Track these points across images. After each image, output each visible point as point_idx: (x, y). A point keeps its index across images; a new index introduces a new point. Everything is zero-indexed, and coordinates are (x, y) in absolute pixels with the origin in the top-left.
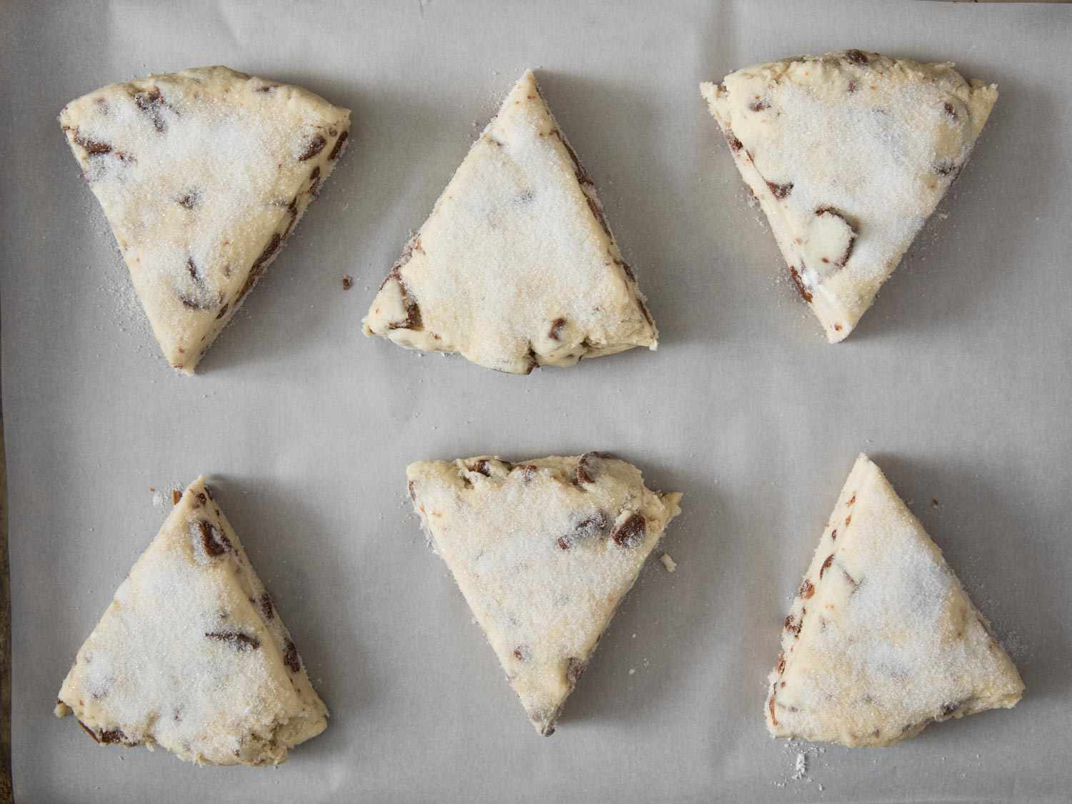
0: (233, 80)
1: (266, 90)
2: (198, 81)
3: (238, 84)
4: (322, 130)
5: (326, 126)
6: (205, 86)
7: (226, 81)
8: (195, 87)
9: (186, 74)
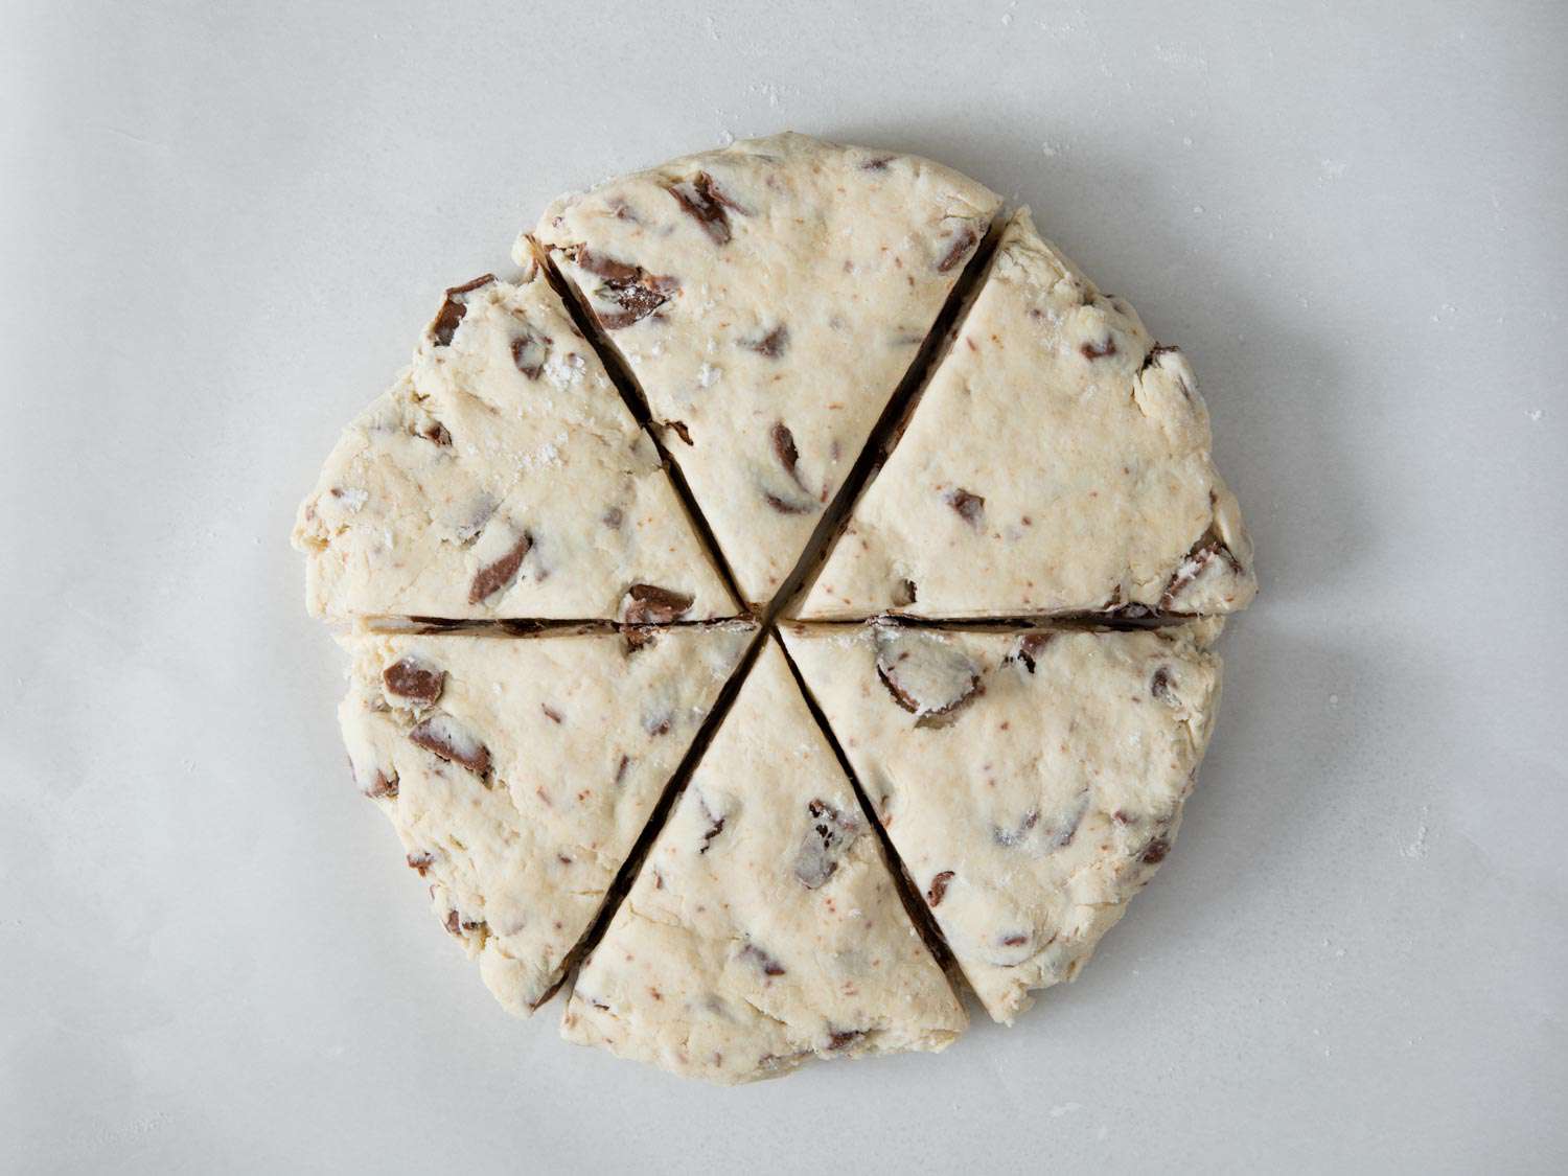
0: (822, 153)
1: (879, 165)
2: (769, 160)
3: (832, 160)
4: (972, 222)
5: (976, 215)
6: (781, 166)
7: (812, 156)
8: (767, 169)
9: (746, 149)
